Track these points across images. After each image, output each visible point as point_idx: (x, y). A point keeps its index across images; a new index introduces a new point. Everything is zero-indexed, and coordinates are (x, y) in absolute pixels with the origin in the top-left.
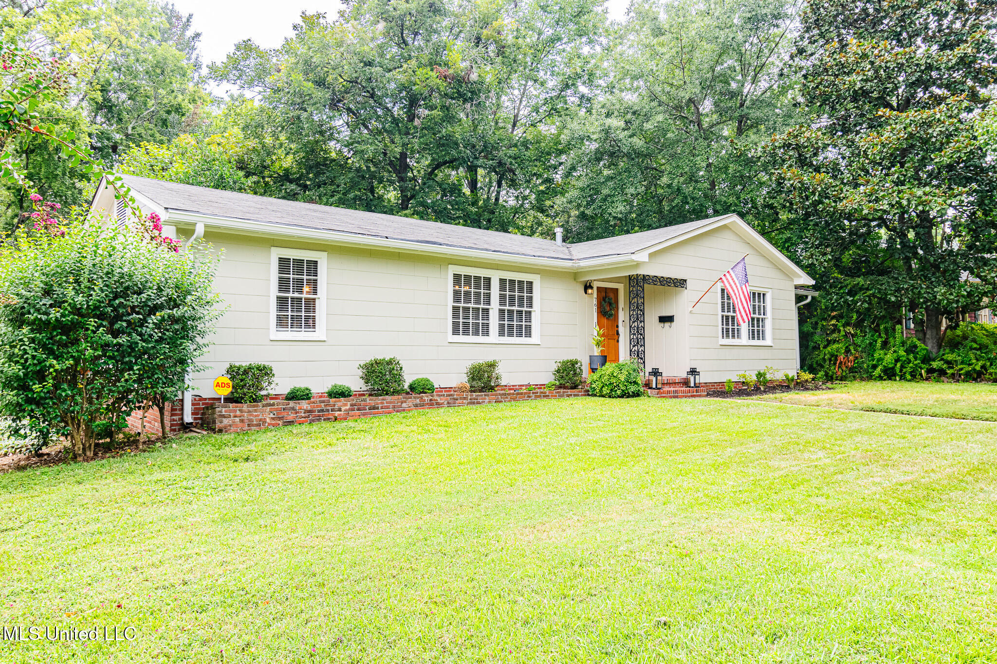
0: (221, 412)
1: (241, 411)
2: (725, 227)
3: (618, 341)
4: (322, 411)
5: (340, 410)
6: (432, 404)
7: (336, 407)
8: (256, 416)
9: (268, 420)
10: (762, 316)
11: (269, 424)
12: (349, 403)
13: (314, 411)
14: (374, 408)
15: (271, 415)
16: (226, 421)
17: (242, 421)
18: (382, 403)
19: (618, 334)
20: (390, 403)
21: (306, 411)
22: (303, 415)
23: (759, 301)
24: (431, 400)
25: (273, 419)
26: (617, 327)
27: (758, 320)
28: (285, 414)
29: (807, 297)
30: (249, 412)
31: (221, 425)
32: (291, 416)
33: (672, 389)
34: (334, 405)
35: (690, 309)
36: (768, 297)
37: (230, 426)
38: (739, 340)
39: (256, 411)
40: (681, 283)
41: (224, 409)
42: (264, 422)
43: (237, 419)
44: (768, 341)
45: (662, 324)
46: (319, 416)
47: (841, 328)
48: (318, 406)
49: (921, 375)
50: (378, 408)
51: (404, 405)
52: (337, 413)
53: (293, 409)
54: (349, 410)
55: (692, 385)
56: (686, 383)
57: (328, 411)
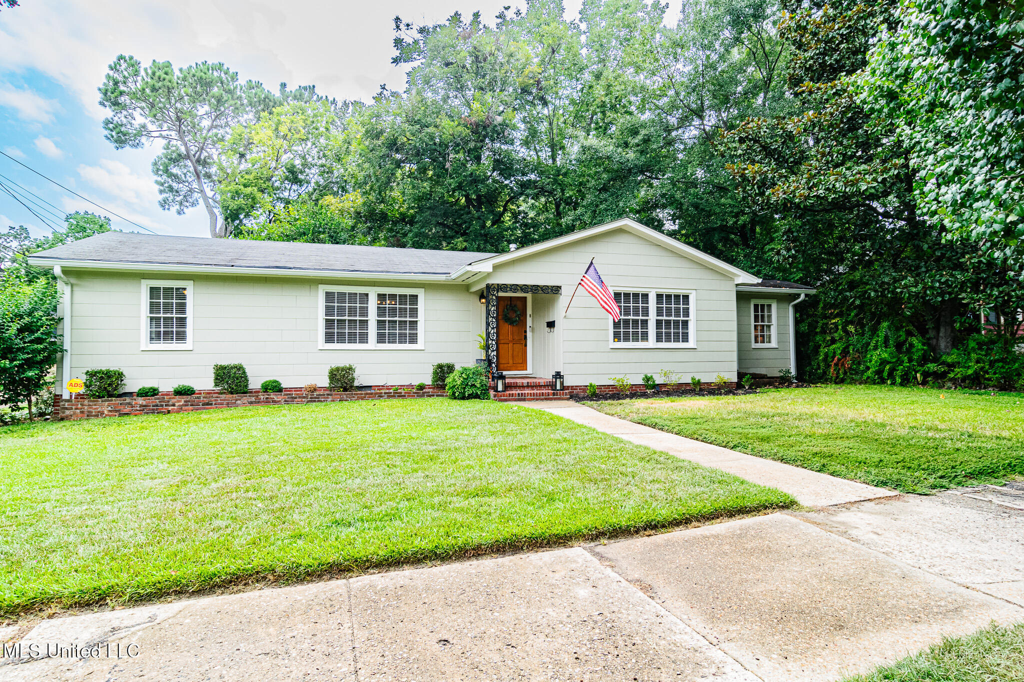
0: (64, 405)
1: (82, 405)
2: (620, 231)
3: (526, 345)
4: (157, 406)
5: (174, 405)
6: (269, 402)
7: (170, 403)
8: (95, 409)
9: (106, 412)
10: (683, 318)
11: (106, 415)
12: (183, 400)
13: (150, 406)
14: (208, 404)
15: (110, 409)
16: (68, 412)
17: (82, 412)
18: (216, 400)
19: (526, 338)
20: (224, 400)
21: (141, 406)
22: (138, 408)
23: (677, 304)
24: (267, 398)
25: (110, 411)
26: (526, 332)
27: (676, 322)
28: (122, 408)
29: (799, 295)
30: (89, 405)
31: (63, 415)
32: (127, 409)
33: (535, 391)
34: (169, 402)
35: (563, 314)
36: (692, 299)
37: (71, 416)
38: (644, 343)
39: (95, 405)
40: (556, 290)
41: (67, 404)
42: (102, 413)
43: (78, 411)
44: (691, 344)
45: (549, 330)
46: (153, 410)
48: (152, 402)
49: (916, 378)
50: (211, 404)
51: (239, 402)
52: (170, 408)
53: (129, 404)
54: (183, 405)
55: (558, 387)
56: (552, 386)
57: (162, 406)
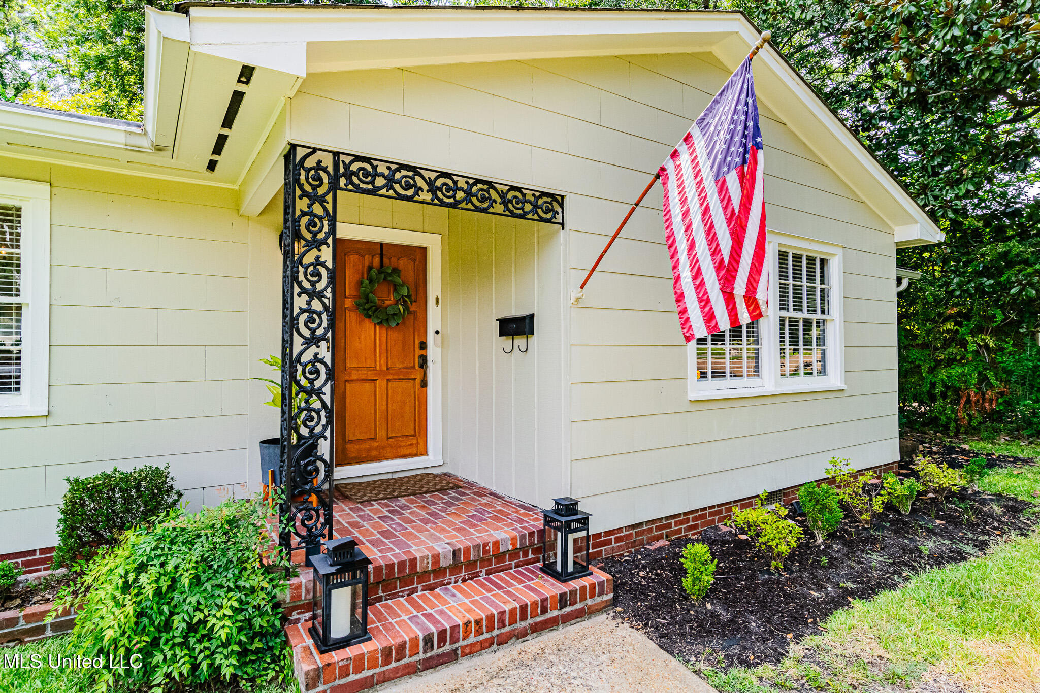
3: (424, 384)
10: (818, 316)
19: (424, 362)
23: (811, 278)
26: (423, 346)
27: (807, 323)
35: (575, 293)
36: (835, 270)
38: (754, 381)
45: (506, 342)
47: (969, 338)
